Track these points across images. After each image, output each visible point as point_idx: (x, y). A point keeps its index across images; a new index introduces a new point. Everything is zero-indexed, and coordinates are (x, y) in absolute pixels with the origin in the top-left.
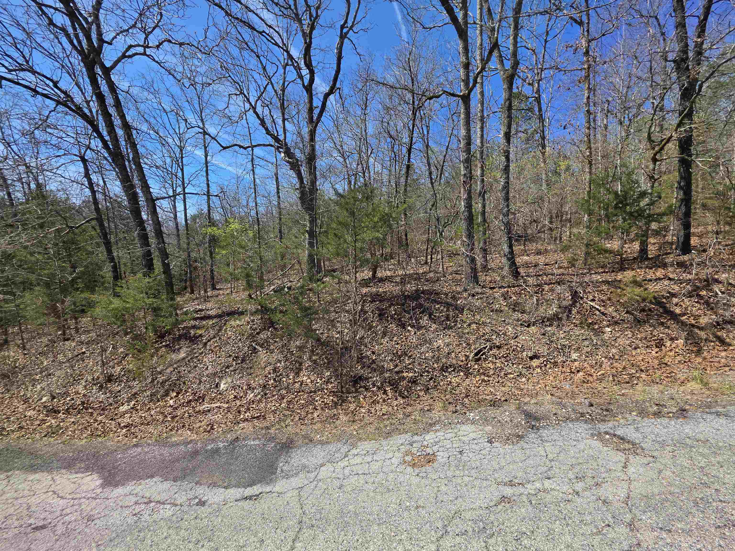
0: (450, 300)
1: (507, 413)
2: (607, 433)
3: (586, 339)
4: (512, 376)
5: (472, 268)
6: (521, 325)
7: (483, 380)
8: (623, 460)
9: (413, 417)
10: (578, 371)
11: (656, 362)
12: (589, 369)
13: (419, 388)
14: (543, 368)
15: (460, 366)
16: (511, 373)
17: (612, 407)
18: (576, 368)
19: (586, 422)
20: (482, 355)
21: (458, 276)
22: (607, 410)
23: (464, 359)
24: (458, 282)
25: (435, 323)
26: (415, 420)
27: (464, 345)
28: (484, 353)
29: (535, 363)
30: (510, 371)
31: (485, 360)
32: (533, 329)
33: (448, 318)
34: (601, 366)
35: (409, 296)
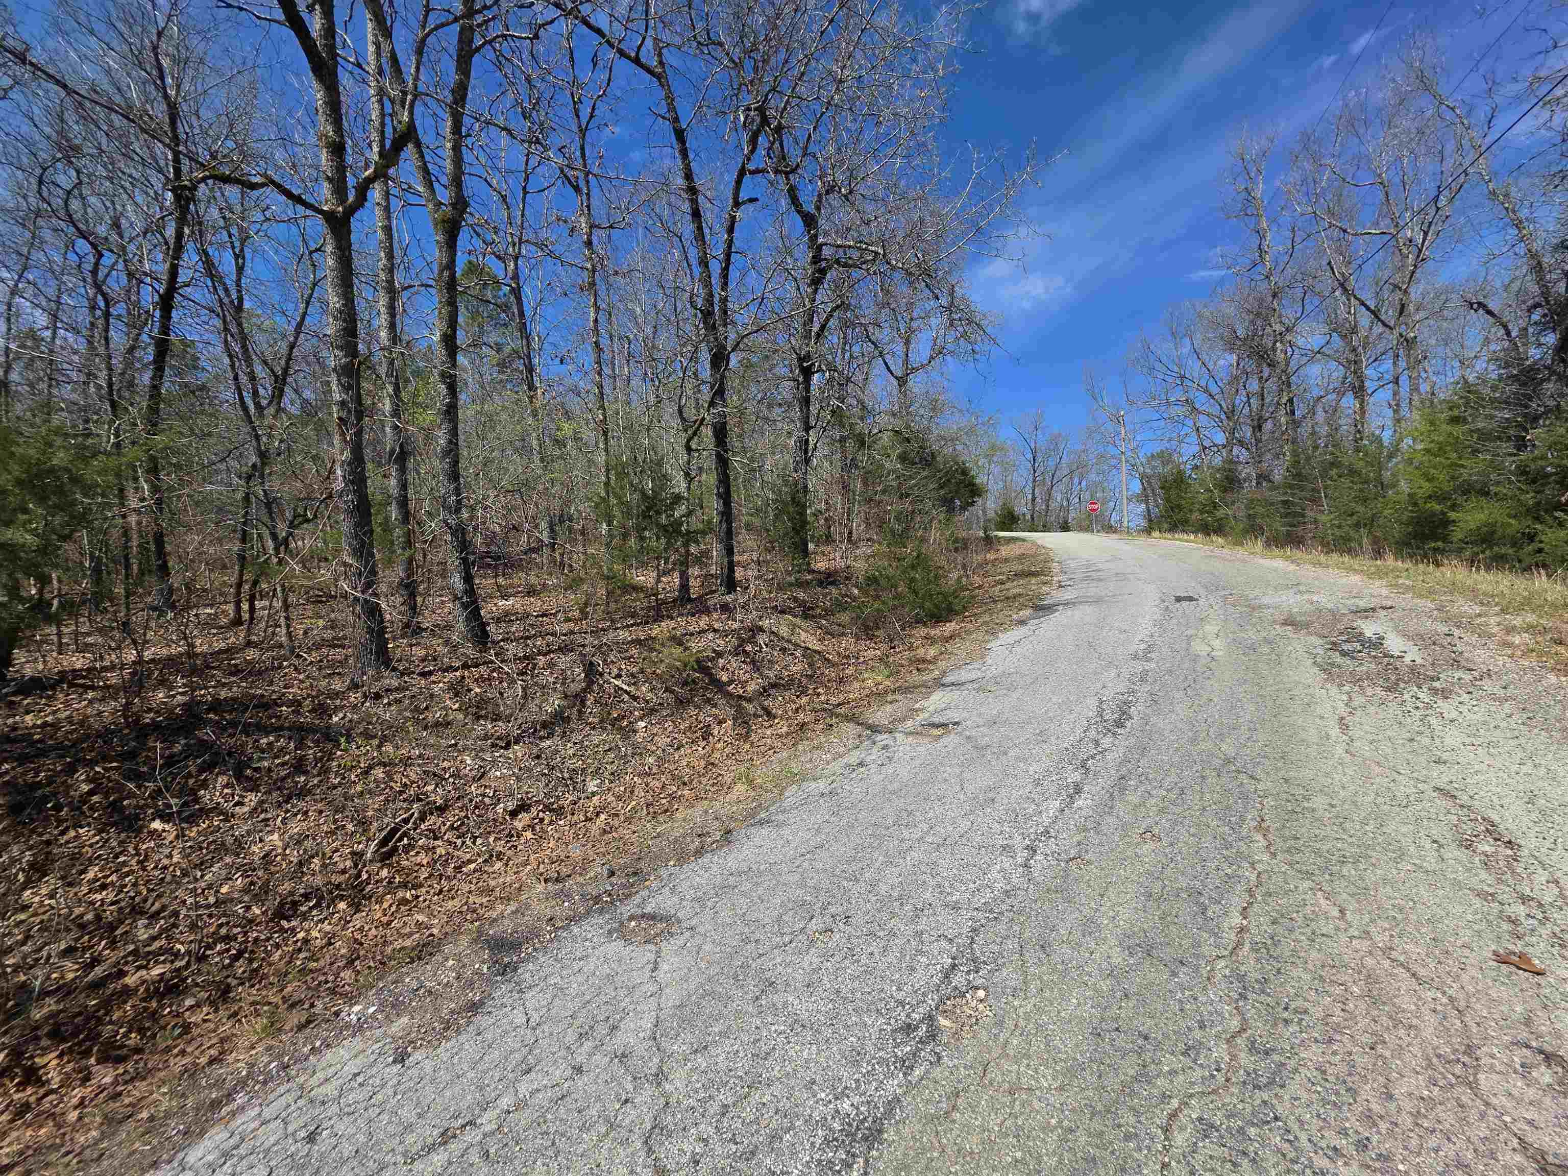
0: (306, 718)
1: (451, 962)
2: (631, 918)
3: (609, 750)
4: (472, 866)
5: (370, 630)
6: (494, 745)
7: (404, 901)
8: (652, 957)
9: (145, 1115)
10: (598, 815)
11: (703, 763)
12: (614, 805)
13: (189, 1002)
14: (538, 828)
15: (338, 887)
16: (470, 862)
17: (642, 865)
18: (595, 808)
19: (601, 911)
20: (400, 839)
21: (337, 654)
22: (635, 874)
23: (349, 863)
24: (334, 669)
25: (255, 789)
26: (152, 1118)
27: (350, 827)
28: (405, 834)
29: (523, 819)
30: (468, 856)
31: (408, 849)
32: (518, 749)
33: (299, 767)
34: (632, 792)
35: (155, 726)
